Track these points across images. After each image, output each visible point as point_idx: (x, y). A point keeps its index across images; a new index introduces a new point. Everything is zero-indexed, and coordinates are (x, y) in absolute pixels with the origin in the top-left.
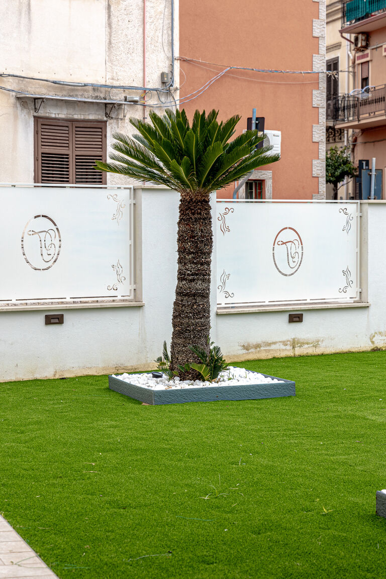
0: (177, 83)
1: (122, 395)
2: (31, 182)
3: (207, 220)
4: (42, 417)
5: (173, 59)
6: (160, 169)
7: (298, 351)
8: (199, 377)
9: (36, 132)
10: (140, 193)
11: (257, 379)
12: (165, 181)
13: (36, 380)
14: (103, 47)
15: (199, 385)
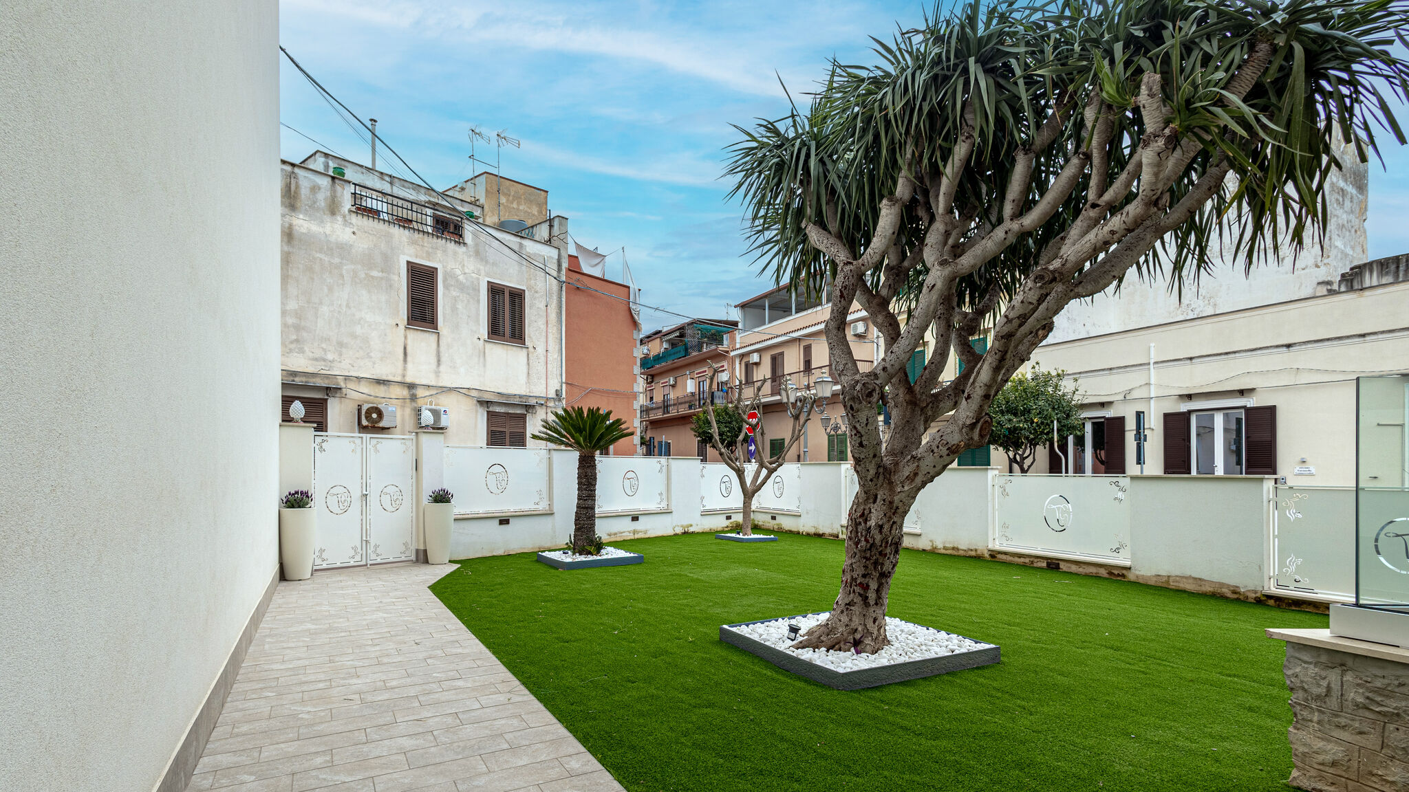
0: (564, 396)
1: (546, 564)
2: (484, 445)
3: (594, 467)
4: (503, 580)
5: (562, 383)
6: (568, 439)
7: (637, 536)
8: (589, 553)
9: (488, 419)
10: (553, 452)
11: (621, 554)
12: (571, 446)
13: (494, 556)
14: (525, 375)
15: (590, 558)
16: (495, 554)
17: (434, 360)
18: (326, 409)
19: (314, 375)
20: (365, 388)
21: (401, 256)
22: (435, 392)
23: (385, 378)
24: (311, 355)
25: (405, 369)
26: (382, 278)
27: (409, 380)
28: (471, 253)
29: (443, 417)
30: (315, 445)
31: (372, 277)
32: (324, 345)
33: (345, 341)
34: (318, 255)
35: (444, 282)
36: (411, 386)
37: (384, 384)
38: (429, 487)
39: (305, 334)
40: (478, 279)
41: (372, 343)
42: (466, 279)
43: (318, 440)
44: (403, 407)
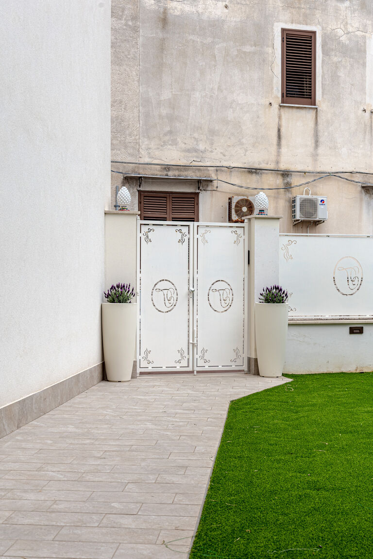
13: (340, 373)
16: (344, 370)
17: (311, 142)
18: (198, 204)
19: (186, 167)
20: (236, 179)
21: (276, 24)
22: (312, 179)
23: (257, 166)
24: (183, 146)
25: (279, 154)
26: (254, 53)
27: (283, 166)
28: (356, 7)
29: (320, 208)
30: (141, 235)
31: (245, 53)
32: (196, 135)
33: (217, 128)
34: (191, 37)
35: (323, 46)
36: (286, 174)
37: (256, 173)
38: (261, 283)
39: (178, 124)
40: (364, 37)
41: (244, 128)
42: (350, 39)
43: (145, 229)
44: (276, 198)
